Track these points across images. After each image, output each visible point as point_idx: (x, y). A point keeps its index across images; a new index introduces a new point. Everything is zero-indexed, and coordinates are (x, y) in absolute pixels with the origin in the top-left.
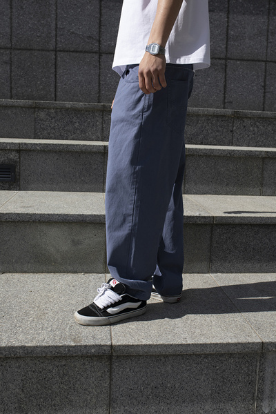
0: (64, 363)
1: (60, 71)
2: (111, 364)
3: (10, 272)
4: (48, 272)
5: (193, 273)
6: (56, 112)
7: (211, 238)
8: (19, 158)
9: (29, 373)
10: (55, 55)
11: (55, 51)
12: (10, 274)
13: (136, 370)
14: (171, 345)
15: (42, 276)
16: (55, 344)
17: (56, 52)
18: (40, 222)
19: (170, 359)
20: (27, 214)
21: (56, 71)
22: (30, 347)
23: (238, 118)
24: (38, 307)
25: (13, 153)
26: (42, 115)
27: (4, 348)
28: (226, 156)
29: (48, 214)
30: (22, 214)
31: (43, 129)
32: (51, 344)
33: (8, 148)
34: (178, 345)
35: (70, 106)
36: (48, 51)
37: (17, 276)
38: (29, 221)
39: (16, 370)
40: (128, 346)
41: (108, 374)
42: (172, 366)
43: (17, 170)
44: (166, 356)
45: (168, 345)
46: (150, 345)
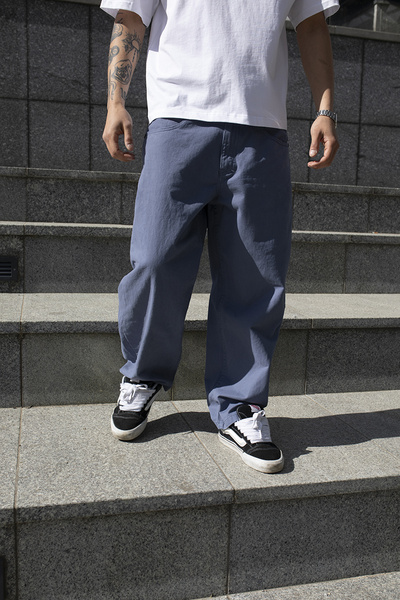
0: (169, 519)
1: (34, 129)
2: (230, 517)
3: (41, 405)
4: (94, 403)
5: (285, 394)
6: (56, 184)
7: (307, 347)
8: (23, 247)
9: (123, 536)
10: (28, 105)
11: (28, 99)
12: (42, 408)
13: (262, 521)
14: (308, 485)
15: (88, 407)
16: (160, 494)
17: (28, 101)
18: (83, 333)
19: (304, 503)
20: (66, 323)
21: (28, 129)
22: (127, 500)
23: (299, 193)
24: (108, 448)
25: (15, 240)
26: (37, 187)
27: (92, 503)
28: (300, 242)
29: (95, 322)
30: (60, 323)
31: (39, 208)
32: (153, 494)
33: (8, 232)
34: (317, 484)
35: (76, 176)
36: (17, 99)
37: (53, 410)
38: (68, 333)
39: (105, 533)
40: (254, 490)
41: (226, 529)
42: (307, 512)
43: (20, 264)
44: (299, 501)
45: (304, 485)
46: (282, 487)
